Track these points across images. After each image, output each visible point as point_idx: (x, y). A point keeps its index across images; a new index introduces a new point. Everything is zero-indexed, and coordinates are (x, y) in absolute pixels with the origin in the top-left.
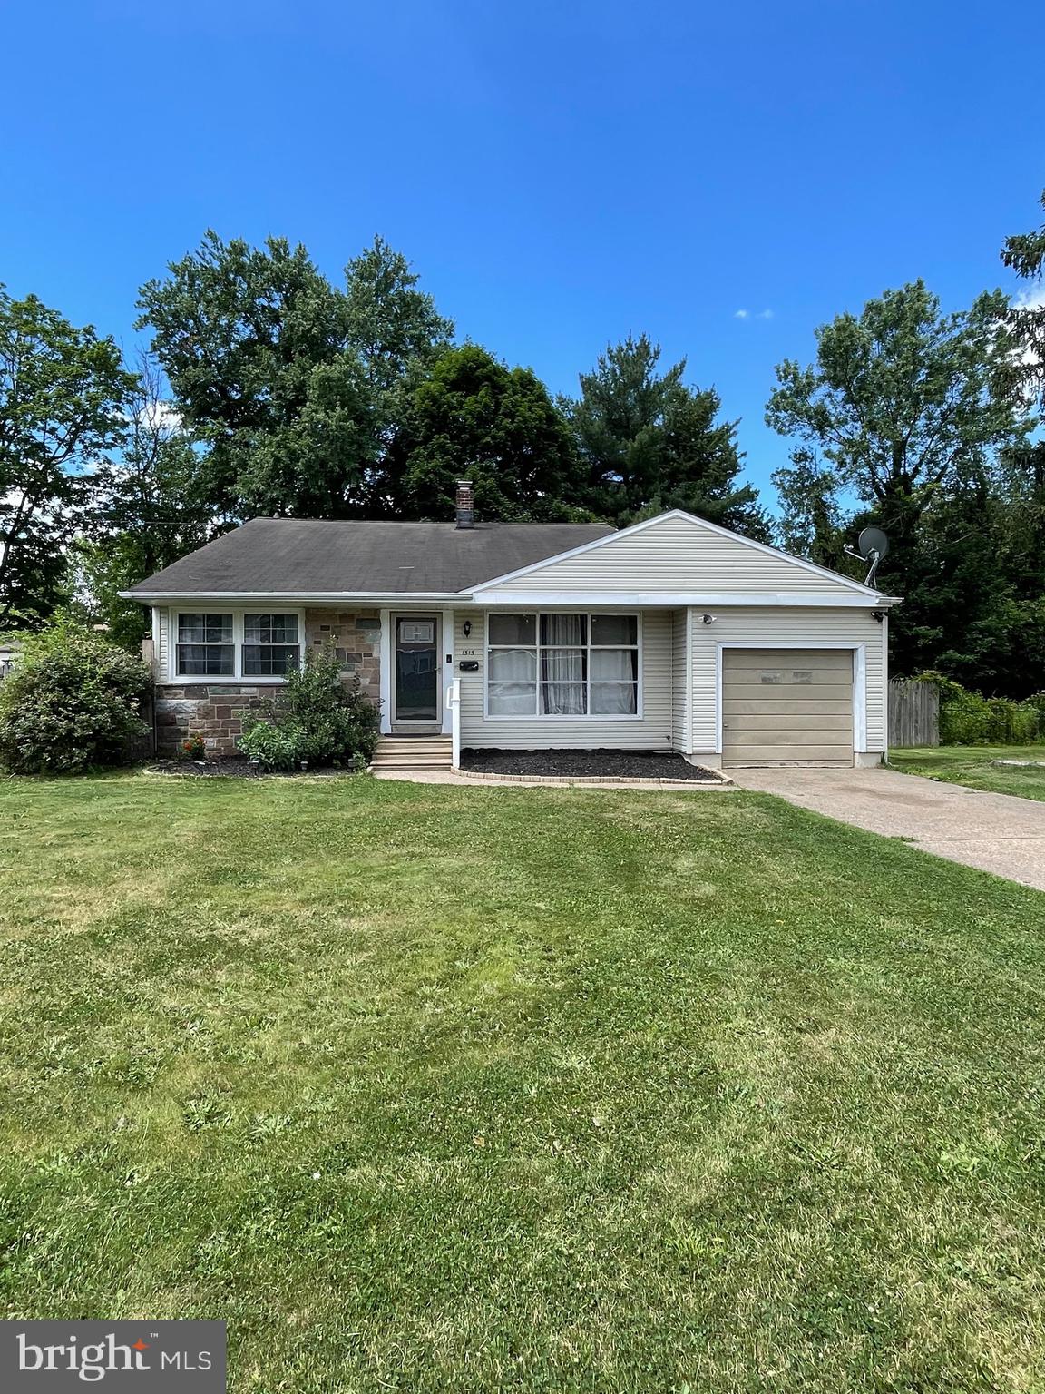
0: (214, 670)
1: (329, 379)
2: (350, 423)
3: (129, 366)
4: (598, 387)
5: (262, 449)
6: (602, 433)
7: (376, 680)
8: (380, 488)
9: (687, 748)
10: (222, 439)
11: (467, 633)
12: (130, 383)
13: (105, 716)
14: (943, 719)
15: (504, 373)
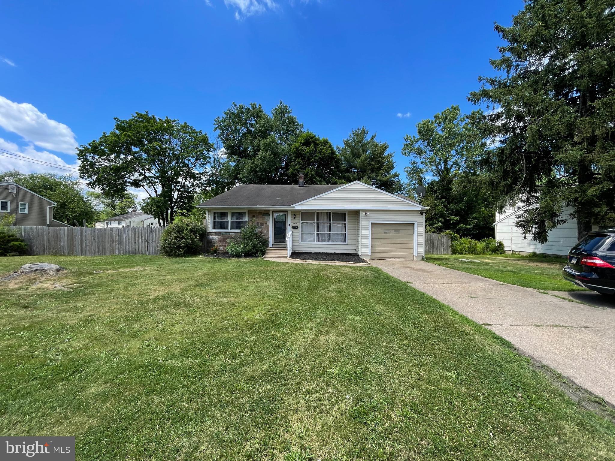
0: (223, 228)
1: (266, 144)
2: (272, 156)
3: (210, 142)
4: (349, 143)
5: (248, 164)
6: (350, 157)
7: (268, 231)
8: (282, 174)
9: (360, 254)
10: (239, 162)
11: (295, 218)
12: (212, 146)
13: (189, 241)
14: (453, 245)
15: (318, 140)
